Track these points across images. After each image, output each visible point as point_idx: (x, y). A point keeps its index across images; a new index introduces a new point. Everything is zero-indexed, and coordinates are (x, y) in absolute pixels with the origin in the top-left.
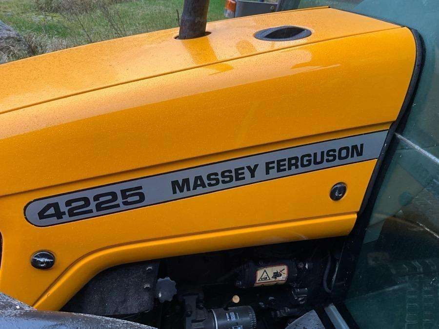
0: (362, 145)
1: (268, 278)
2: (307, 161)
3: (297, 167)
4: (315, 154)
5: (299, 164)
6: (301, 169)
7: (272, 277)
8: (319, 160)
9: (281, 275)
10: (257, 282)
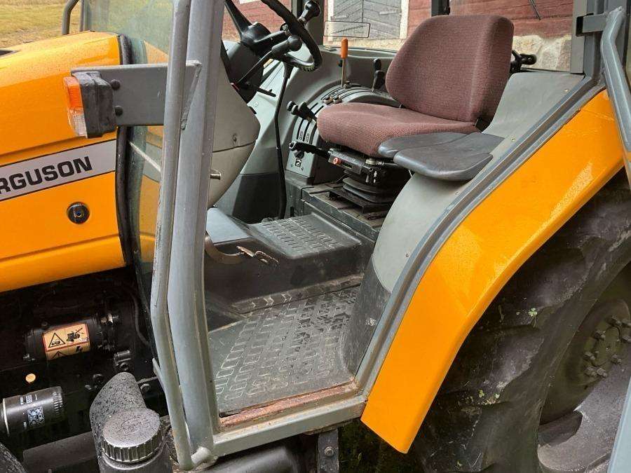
0: (87, 159)
1: (61, 343)
2: (19, 181)
3: (8, 190)
4: (28, 174)
5: (9, 185)
6: (13, 192)
7: (67, 340)
8: (35, 179)
9: (79, 336)
10: (48, 349)
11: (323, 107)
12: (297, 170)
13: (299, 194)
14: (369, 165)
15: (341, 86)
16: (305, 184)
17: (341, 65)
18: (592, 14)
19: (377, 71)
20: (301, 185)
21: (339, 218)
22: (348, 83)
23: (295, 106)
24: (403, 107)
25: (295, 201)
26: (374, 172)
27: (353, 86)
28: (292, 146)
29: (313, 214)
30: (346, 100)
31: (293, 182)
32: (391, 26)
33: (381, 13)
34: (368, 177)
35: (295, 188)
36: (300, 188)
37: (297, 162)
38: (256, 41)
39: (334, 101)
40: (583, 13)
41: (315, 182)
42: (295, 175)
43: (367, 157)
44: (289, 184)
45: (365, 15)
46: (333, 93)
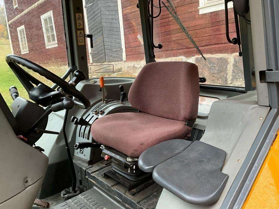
11: (93, 116)
12: (81, 156)
13: (84, 173)
14: (130, 162)
15: (102, 102)
16: (87, 165)
17: (101, 90)
18: (272, 70)
19: (122, 93)
20: (85, 166)
21: (112, 193)
22: (106, 101)
23: (76, 119)
24: (140, 112)
25: (82, 177)
26: (133, 166)
27: (109, 101)
28: (76, 146)
29: (95, 187)
30: (107, 111)
31: (79, 164)
32: (118, 56)
33: (113, 50)
34: (129, 169)
35: (81, 169)
36: (84, 169)
37: (81, 151)
38: (41, 98)
39: (100, 112)
40: (264, 68)
41: (93, 162)
42: (80, 159)
43: (127, 156)
44: (76, 165)
45: (106, 51)
46: (99, 107)
